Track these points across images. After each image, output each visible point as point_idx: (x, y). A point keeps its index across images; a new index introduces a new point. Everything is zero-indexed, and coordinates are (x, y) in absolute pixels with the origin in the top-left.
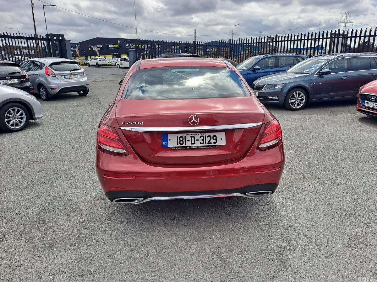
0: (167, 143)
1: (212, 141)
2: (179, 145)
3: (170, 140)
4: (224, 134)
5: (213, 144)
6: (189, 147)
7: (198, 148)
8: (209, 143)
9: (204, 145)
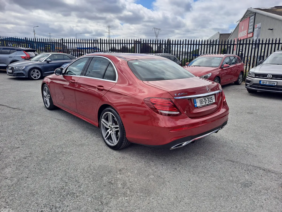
0: (196, 104)
1: (211, 100)
2: (201, 105)
3: (197, 102)
4: (214, 96)
5: (212, 102)
6: (205, 105)
7: (208, 105)
8: (211, 102)
9: (209, 103)
